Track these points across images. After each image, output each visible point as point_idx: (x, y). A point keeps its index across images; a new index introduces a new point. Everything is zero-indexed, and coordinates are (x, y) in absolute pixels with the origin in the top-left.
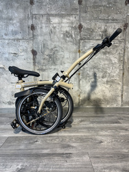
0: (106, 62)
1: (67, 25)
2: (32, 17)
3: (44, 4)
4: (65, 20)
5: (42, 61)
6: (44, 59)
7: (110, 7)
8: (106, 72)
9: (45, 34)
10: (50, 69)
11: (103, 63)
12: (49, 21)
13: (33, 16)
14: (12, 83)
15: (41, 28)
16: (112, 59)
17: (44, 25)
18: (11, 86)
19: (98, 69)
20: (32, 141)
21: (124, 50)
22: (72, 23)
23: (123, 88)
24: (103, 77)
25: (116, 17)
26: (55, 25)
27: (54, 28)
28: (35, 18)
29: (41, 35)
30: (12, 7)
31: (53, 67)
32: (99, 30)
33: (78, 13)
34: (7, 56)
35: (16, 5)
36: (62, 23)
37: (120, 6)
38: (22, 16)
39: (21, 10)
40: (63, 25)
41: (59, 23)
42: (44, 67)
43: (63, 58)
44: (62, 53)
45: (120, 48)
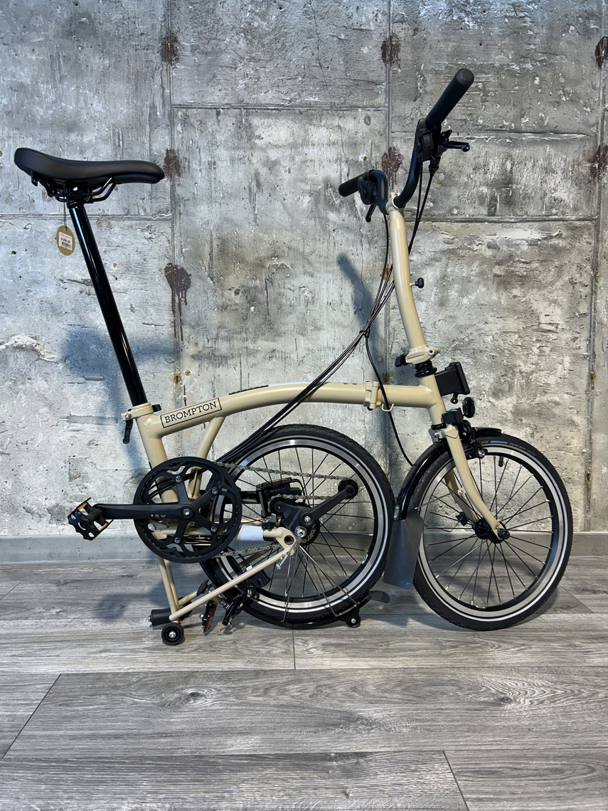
0: (513, 324)
1: (331, 153)
2: (171, 116)
3: (227, 58)
4: (319, 133)
5: (214, 318)
6: (224, 308)
7: (524, 74)
8: (510, 369)
9: (230, 196)
10: (251, 353)
11: (495, 326)
12: (245, 134)
13: (176, 115)
14: (70, 419)
15: (212, 165)
16: (540, 307)
17: (223, 154)
18: (64, 434)
19: (475, 353)
20: (172, 697)
21: (595, 267)
22: (354, 145)
23: (590, 442)
24: (497, 393)
25: (552, 117)
26: (274, 155)
27: (272, 165)
28: (185, 122)
29: (211, 200)
30: (78, 70)
31: (263, 345)
32: (479, 177)
33: (381, 100)
34: (50, 292)
35: (98, 62)
36: (305, 143)
37: (571, 69)
38: (123, 111)
39: (119, 87)
40: (312, 152)
41: (294, 146)
42: (223, 347)
43: (310, 302)
44: (306, 280)
45: (574, 257)
